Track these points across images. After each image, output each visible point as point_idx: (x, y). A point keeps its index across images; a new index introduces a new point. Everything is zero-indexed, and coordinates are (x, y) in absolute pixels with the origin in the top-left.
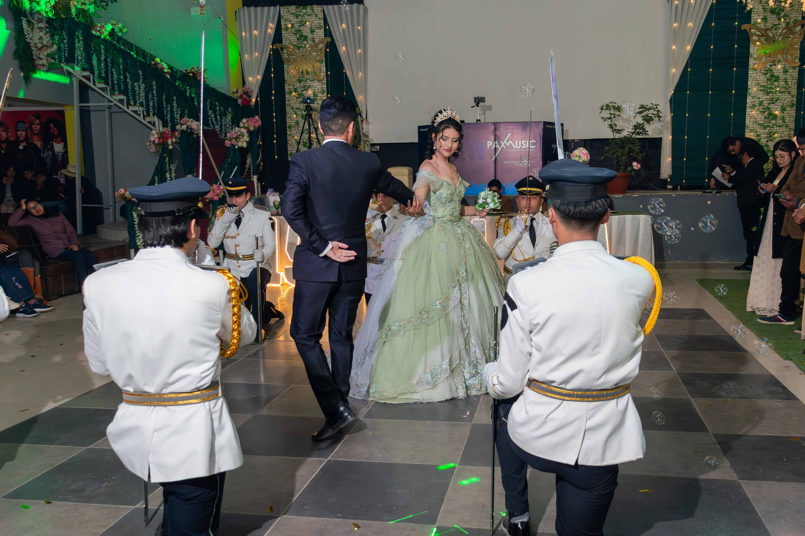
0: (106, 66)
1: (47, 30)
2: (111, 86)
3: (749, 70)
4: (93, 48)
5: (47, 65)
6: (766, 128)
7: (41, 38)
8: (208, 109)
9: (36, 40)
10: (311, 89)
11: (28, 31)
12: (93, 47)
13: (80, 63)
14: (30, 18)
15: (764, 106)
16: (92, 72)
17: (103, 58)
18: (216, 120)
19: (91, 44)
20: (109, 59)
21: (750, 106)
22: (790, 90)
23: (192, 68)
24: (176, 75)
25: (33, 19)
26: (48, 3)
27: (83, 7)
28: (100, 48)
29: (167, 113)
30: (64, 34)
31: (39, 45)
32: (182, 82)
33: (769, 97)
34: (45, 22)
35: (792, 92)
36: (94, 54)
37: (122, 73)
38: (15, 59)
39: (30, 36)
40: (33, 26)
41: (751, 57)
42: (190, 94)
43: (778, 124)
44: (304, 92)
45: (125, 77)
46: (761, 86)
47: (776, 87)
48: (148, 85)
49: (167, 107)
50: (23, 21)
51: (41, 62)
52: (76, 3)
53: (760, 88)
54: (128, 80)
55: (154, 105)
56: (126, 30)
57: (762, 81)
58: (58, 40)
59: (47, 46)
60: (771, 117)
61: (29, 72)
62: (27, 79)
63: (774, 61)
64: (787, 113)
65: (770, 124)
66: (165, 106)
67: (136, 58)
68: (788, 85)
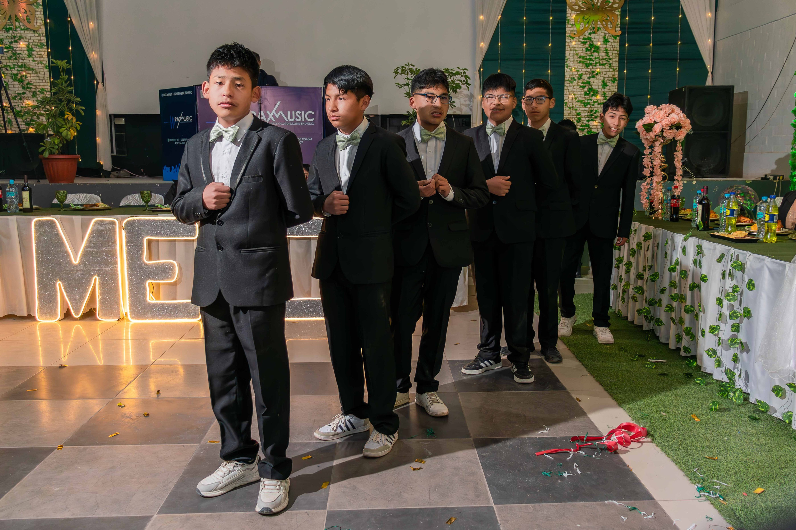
3: (567, 38)
6: (587, 105)
10: (22, 40)
15: (584, 80)
21: (568, 80)
22: (611, 62)
33: (589, 70)
35: (614, 65)
41: (568, 23)
43: (599, 102)
44: (14, 45)
46: (580, 57)
47: (596, 58)
53: (579, 60)
57: (581, 51)
60: (591, 93)
63: (594, 28)
64: (609, 89)
65: (590, 101)
68: (609, 56)
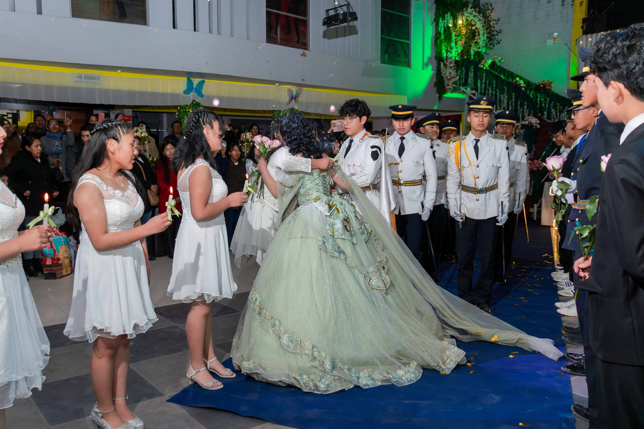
0: (485, 86)
1: (455, 68)
4: (479, 76)
5: (452, 88)
7: (450, 73)
8: (551, 108)
9: (448, 74)
11: (443, 69)
13: (470, 86)
14: (445, 62)
16: (477, 90)
17: (484, 81)
18: (556, 115)
19: (478, 74)
20: (487, 81)
23: (544, 81)
24: (532, 87)
25: (447, 62)
26: (457, 51)
27: (479, 50)
28: (483, 75)
29: (520, 113)
31: (449, 77)
32: (535, 91)
34: (453, 63)
36: (479, 79)
37: (494, 89)
38: (434, 87)
39: (444, 73)
40: (446, 66)
42: (540, 99)
45: (496, 92)
48: (509, 96)
49: (520, 109)
50: (442, 65)
51: (449, 87)
52: (474, 49)
54: (498, 94)
55: (512, 108)
56: (503, 60)
58: (460, 73)
59: (453, 77)
61: (441, 94)
62: (440, 98)
66: (519, 109)
67: (504, 79)
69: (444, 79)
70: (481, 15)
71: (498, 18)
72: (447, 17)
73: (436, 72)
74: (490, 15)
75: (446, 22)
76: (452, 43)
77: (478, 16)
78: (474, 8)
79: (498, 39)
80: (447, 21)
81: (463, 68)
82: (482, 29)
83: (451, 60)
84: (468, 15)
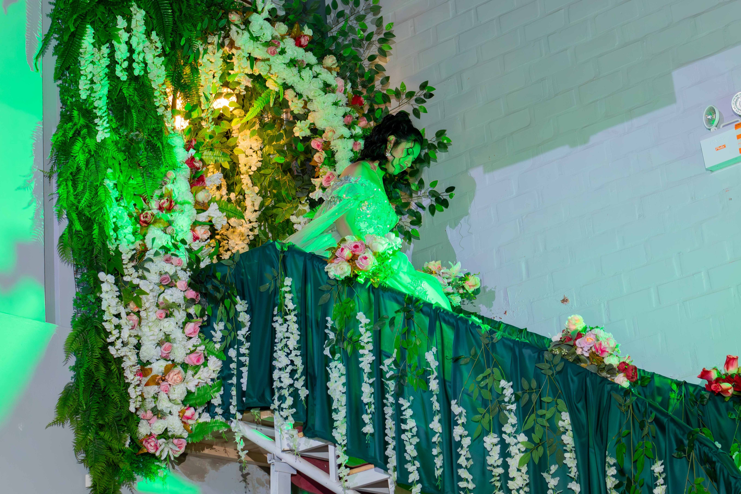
0: (379, 392)
1: (192, 310)
2: (395, 469)
4: (332, 336)
5: (185, 435)
7: (166, 340)
11: (118, 316)
12: (333, 329)
13: (291, 404)
14: (130, 276)
17: (366, 362)
19: (327, 321)
20: (388, 362)
25: (142, 278)
26: (202, 224)
30: (239, 308)
31: (158, 366)
34: (182, 283)
36: (338, 356)
37: (436, 406)
45: (449, 422)
48: (536, 437)
50: (105, 287)
51: (158, 426)
54: (460, 432)
58: (223, 338)
59: (185, 366)
69: (121, 371)
70: (330, 60)
71: (423, 86)
72: (128, 30)
73: (68, 331)
74: (380, 69)
75: (122, 53)
76: (172, 174)
77: (317, 69)
78: (291, 26)
79: (434, 184)
80: (131, 51)
81: (241, 306)
82: (346, 132)
83: (170, 269)
84: (259, 52)
